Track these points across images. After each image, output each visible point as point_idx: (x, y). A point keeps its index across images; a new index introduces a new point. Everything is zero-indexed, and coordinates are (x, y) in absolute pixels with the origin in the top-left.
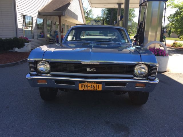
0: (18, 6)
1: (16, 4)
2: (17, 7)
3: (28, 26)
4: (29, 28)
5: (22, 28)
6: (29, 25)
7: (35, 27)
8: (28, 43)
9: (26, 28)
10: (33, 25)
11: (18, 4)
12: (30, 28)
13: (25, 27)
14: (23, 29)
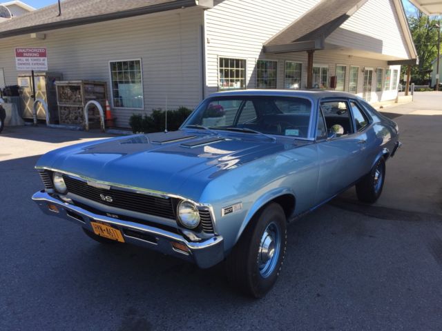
0: (211, 41)
1: (206, 36)
2: (206, 44)
3: (232, 81)
4: (234, 83)
5: (216, 85)
6: (235, 79)
7: (250, 81)
8: (218, 118)
9: (227, 85)
10: (245, 77)
11: (210, 37)
12: (239, 83)
13: (225, 83)
14: (218, 87)
